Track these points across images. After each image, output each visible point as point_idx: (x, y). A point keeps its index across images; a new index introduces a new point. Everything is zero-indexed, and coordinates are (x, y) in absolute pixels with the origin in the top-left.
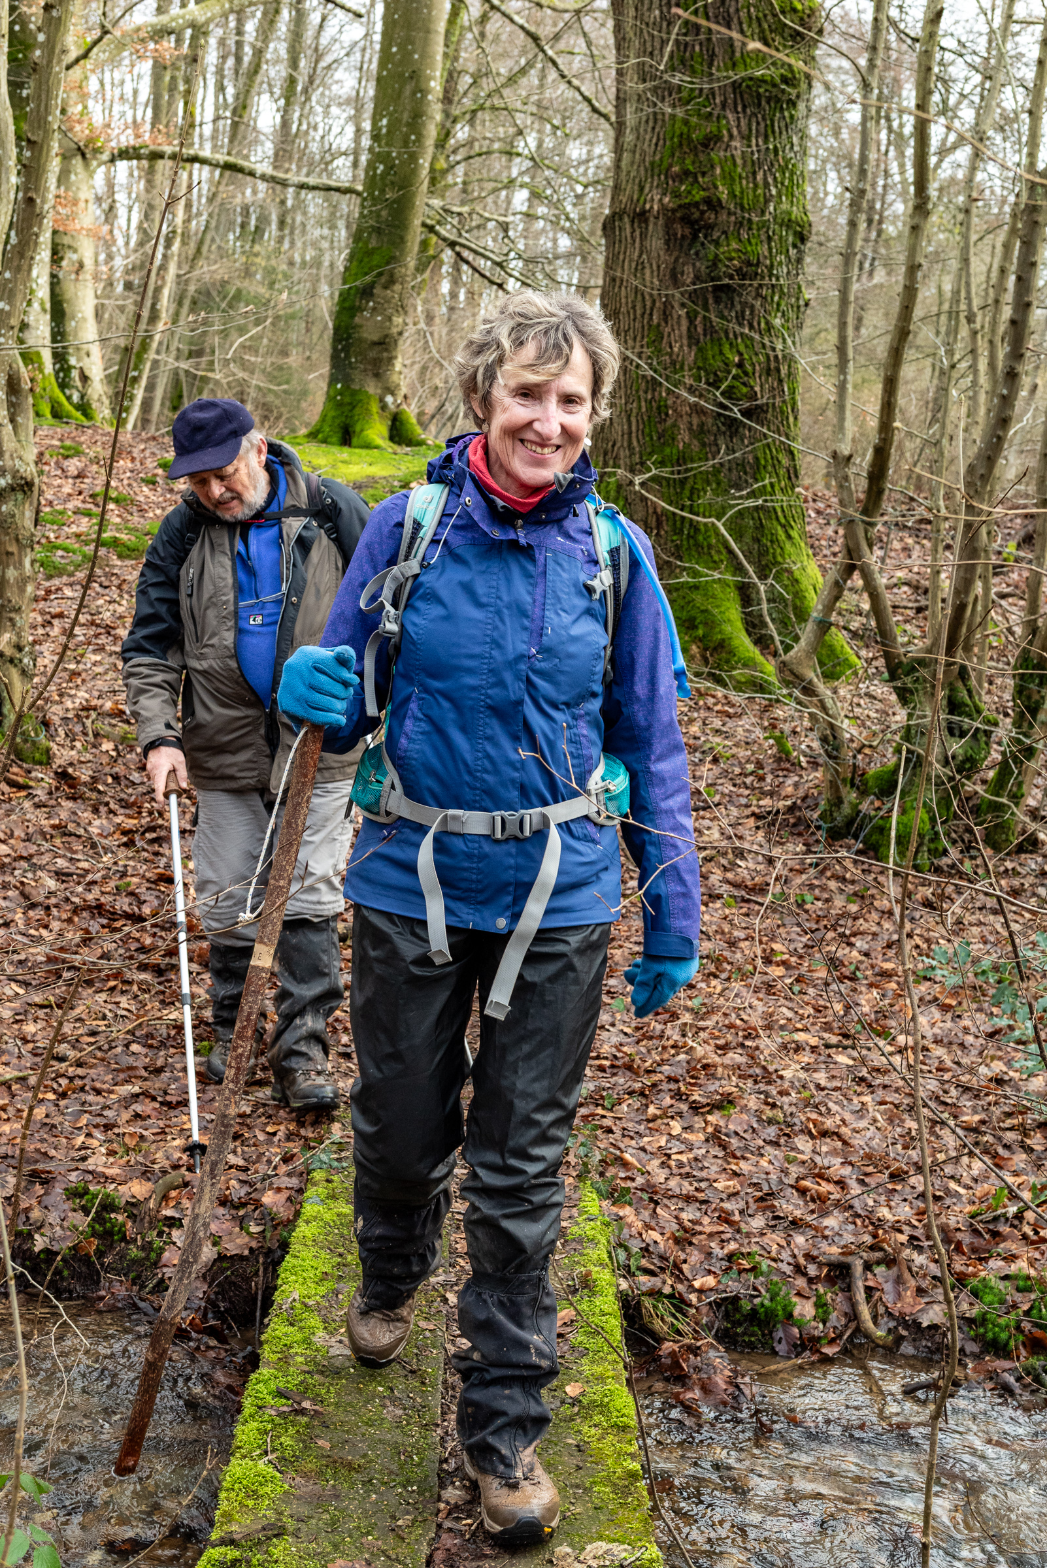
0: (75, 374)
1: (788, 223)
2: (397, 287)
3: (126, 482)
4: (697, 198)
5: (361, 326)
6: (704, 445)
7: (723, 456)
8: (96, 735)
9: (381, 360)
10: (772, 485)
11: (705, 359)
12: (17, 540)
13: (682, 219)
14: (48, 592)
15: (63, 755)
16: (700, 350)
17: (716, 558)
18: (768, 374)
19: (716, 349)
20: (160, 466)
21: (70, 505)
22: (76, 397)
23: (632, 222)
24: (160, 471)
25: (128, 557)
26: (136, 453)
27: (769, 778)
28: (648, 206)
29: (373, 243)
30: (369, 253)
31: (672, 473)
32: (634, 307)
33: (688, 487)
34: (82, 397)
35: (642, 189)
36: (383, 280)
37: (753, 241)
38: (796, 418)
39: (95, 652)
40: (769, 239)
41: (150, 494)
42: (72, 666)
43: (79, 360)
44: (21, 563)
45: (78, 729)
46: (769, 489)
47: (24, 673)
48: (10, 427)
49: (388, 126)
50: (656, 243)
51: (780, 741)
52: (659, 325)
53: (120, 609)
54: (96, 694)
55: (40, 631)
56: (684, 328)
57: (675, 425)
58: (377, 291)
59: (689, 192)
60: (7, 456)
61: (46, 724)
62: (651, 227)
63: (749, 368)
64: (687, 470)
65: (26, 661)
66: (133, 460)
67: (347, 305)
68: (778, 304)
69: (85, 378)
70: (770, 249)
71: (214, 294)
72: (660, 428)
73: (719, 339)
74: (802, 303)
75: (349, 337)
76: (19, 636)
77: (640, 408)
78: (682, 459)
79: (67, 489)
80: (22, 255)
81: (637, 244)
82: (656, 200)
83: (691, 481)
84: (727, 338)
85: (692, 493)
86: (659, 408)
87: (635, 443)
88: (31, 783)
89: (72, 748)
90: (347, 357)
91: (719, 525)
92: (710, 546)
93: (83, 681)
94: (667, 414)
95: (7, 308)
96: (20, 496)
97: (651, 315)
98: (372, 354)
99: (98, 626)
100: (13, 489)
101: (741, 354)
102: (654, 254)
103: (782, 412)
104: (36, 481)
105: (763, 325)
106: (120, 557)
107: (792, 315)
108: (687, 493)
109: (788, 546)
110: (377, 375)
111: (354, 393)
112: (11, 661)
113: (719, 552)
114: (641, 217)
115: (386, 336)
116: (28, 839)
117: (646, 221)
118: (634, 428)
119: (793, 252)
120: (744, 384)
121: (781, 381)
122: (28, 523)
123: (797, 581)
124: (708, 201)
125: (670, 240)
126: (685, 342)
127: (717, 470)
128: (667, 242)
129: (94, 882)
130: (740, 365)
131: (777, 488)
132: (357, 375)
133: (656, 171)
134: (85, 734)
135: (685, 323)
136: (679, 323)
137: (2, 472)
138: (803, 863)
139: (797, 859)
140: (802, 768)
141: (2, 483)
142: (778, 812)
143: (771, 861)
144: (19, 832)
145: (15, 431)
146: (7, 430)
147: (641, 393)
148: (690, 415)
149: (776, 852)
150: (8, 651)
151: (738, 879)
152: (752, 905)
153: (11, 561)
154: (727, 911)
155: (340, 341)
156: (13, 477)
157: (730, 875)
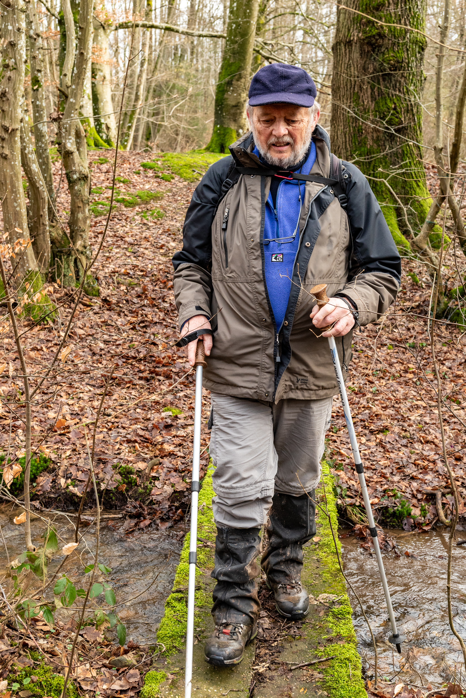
0: (104, 126)
1: (416, 42)
2: (243, 80)
3: (127, 174)
4: (374, 33)
5: (227, 99)
6: (379, 146)
7: (388, 151)
8: (118, 283)
9: (236, 114)
10: (410, 163)
11: (379, 107)
12: (82, 201)
13: (367, 43)
14: (96, 223)
15: (105, 292)
16: (377, 103)
17: (385, 196)
18: (408, 112)
19: (384, 102)
20: (142, 166)
21: (104, 185)
22: (104, 137)
23: (345, 46)
24: (141, 168)
25: (129, 206)
26: (131, 160)
27: (408, 293)
28: (352, 38)
29: (232, 61)
30: (230, 65)
31: (365, 159)
32: (346, 85)
33: (372, 165)
34: (107, 137)
35: (349, 30)
36: (236, 77)
37: (400, 51)
38: (421, 132)
39: (116, 248)
40: (407, 50)
41: (138, 178)
42: (107, 254)
43: (105, 120)
44: (84, 211)
45: (111, 281)
46: (409, 164)
47: (87, 258)
48: (77, 153)
49: (237, 6)
50: (356, 55)
51: (413, 277)
52: (358, 92)
53: (126, 229)
54: (118, 266)
55: (93, 240)
56: (369, 93)
57: (366, 137)
58: (234, 82)
59: (371, 31)
60: (76, 165)
61: (97, 279)
62: (353, 48)
63: (399, 110)
64: (371, 158)
65: (88, 252)
66: (130, 163)
67: (221, 89)
68: (412, 80)
69: (108, 128)
70: (408, 54)
71: (163, 86)
72: (359, 139)
73: (385, 97)
74: (423, 78)
75: (222, 104)
76: (85, 242)
77: (350, 130)
78: (369, 153)
79: (102, 178)
80: (79, 78)
81: (347, 56)
82: (356, 35)
83: (373, 163)
84: (389, 96)
85: (374, 168)
86: (358, 130)
87: (348, 146)
88: (92, 304)
89: (109, 289)
90: (222, 113)
91: (385, 181)
92: (382, 191)
93: (112, 260)
94: (362, 133)
95: (74, 101)
96: (83, 182)
97: (354, 88)
98: (232, 111)
99: (117, 237)
100: (80, 179)
101: (395, 104)
102: (355, 60)
103: (414, 129)
104: (89, 175)
105: (405, 90)
106: (126, 206)
107: (418, 84)
108: (372, 168)
109: (418, 190)
110: (235, 121)
111: (225, 129)
112: (82, 253)
113: (387, 194)
114: (349, 43)
115: (239, 103)
116: (92, 327)
117: (351, 45)
118: (347, 140)
119: (418, 55)
120: (397, 117)
121: (413, 115)
122: (86, 193)
123: (422, 205)
124: (379, 34)
125: (362, 53)
126: (370, 99)
127: (385, 157)
128: (361, 54)
129: (120, 345)
130: (395, 109)
131: (412, 164)
132: (226, 121)
133: (356, 22)
134: (114, 283)
135: (369, 91)
136: (367, 91)
137: (75, 172)
138: (423, 329)
139: (420, 328)
140: (423, 288)
141: (75, 177)
142: (413, 308)
143: (409, 329)
144: (88, 325)
145: (79, 153)
146: (76, 154)
147: (351, 124)
148: (372, 133)
149: (411, 325)
150: (81, 249)
151: (394, 337)
152: (400, 348)
153: (80, 210)
154: (389, 351)
155: (218, 106)
156: (79, 174)
157: (390, 336)
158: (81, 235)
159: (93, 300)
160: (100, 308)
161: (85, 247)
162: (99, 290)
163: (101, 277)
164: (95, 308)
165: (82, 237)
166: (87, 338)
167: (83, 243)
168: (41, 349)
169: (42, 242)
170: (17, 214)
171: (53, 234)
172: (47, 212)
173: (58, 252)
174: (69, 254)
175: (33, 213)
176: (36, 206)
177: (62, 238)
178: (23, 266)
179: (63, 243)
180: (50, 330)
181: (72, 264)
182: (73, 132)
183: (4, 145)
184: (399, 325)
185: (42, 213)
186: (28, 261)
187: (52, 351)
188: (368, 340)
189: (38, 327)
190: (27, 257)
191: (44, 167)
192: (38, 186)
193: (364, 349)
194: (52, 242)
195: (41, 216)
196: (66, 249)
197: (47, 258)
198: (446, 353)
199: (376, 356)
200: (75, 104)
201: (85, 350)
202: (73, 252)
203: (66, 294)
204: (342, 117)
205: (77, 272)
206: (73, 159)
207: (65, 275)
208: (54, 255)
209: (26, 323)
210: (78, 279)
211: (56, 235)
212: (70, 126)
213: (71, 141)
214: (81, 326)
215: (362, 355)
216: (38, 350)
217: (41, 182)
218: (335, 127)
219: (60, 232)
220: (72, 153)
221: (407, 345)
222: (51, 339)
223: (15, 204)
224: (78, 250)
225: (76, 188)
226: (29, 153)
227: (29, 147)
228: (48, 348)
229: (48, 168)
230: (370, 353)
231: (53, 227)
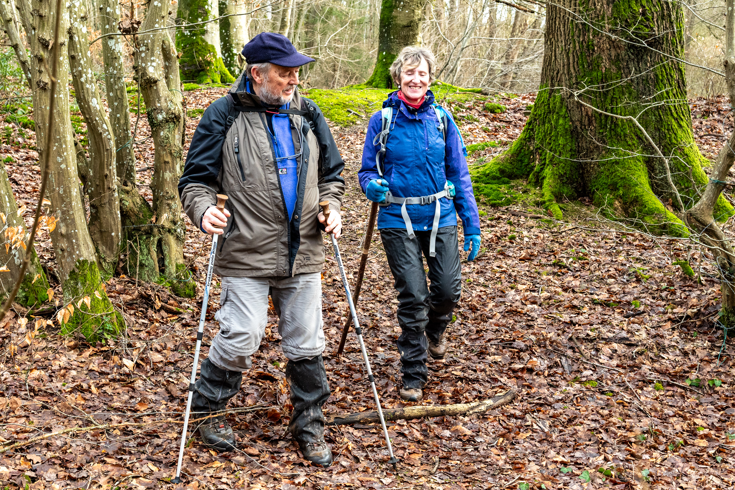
0: (236, 58)
5: (396, 17)
6: (619, 69)
7: (633, 75)
9: (409, 36)
10: (667, 93)
11: (619, 12)
12: (171, 154)
16: (615, 6)
17: (630, 143)
18: (663, 19)
19: (626, 4)
22: (237, 71)
27: (678, 292)
31: (598, 88)
33: (609, 97)
38: (682, 47)
43: (238, 50)
44: (174, 168)
46: (665, 95)
47: (178, 238)
48: (164, 81)
51: (684, 266)
57: (599, 57)
60: (163, 100)
61: (194, 270)
63: (650, 16)
64: (608, 86)
65: (179, 230)
67: (387, 5)
72: (589, 59)
75: (390, 24)
76: (174, 215)
77: (575, 47)
78: (605, 79)
83: (611, 93)
85: (612, 101)
86: (588, 46)
87: (572, 71)
88: (181, 310)
90: (389, 35)
91: (635, 120)
92: (625, 135)
94: (593, 50)
96: (172, 126)
98: (403, 33)
100: (167, 121)
101: (643, 7)
103: (673, 44)
104: (182, 115)
108: (609, 101)
109: (680, 132)
112: (169, 231)
113: (632, 138)
115: (412, 22)
116: (176, 349)
118: (571, 61)
120: (647, 26)
121: (671, 23)
123: (687, 155)
127: (629, 85)
130: (644, 14)
131: (671, 94)
132: (394, 46)
137: (160, 110)
138: (709, 355)
139: (705, 352)
140: (702, 285)
141: (160, 117)
142: (688, 317)
143: (685, 354)
144: (170, 345)
145: (168, 84)
146: (162, 84)
147: (576, 38)
148: (609, 50)
149: (689, 347)
150: (167, 225)
151: (663, 368)
152: (675, 389)
153: (167, 167)
154: (657, 393)
155: (384, 27)
156: (167, 114)
157: (656, 365)
158: (168, 205)
159: (183, 304)
160: (193, 317)
161: (175, 223)
162: (194, 287)
163: (200, 266)
164: (186, 316)
165: (170, 208)
166: (167, 368)
167: (171, 217)
168: (88, 390)
169: (108, 216)
170: (61, 175)
171: (127, 204)
172: (115, 171)
173: (134, 229)
174: (149, 233)
175: (94, 173)
176: (98, 162)
177: (140, 208)
178: (71, 254)
179: (141, 216)
180: (107, 355)
181: (154, 248)
182: (158, 51)
183: (43, 69)
184: (670, 346)
185: (107, 172)
186: (78, 246)
187: (105, 392)
188: (620, 374)
189: (91, 348)
190: (77, 240)
191: (116, 104)
192: (101, 131)
193: (616, 389)
194: (125, 215)
195: (106, 176)
196: (145, 227)
197: (115, 240)
199: (636, 402)
200: (160, 9)
201: (159, 390)
202: (156, 230)
203: (141, 296)
204: (562, 29)
205: (162, 261)
206: (157, 91)
207: (142, 266)
208: (129, 235)
209: (72, 343)
210: (162, 271)
211: (132, 205)
212: (153, 41)
213: (154, 64)
214: (159, 348)
215: (613, 401)
216: (83, 391)
217: (104, 126)
218: (551, 44)
219: (138, 200)
220: (155, 82)
221: (687, 383)
222: (108, 370)
223: (59, 159)
224: (163, 227)
225: (162, 134)
226: (87, 81)
227: (86, 73)
228: (100, 388)
229: (122, 105)
230: (627, 398)
231: (127, 192)
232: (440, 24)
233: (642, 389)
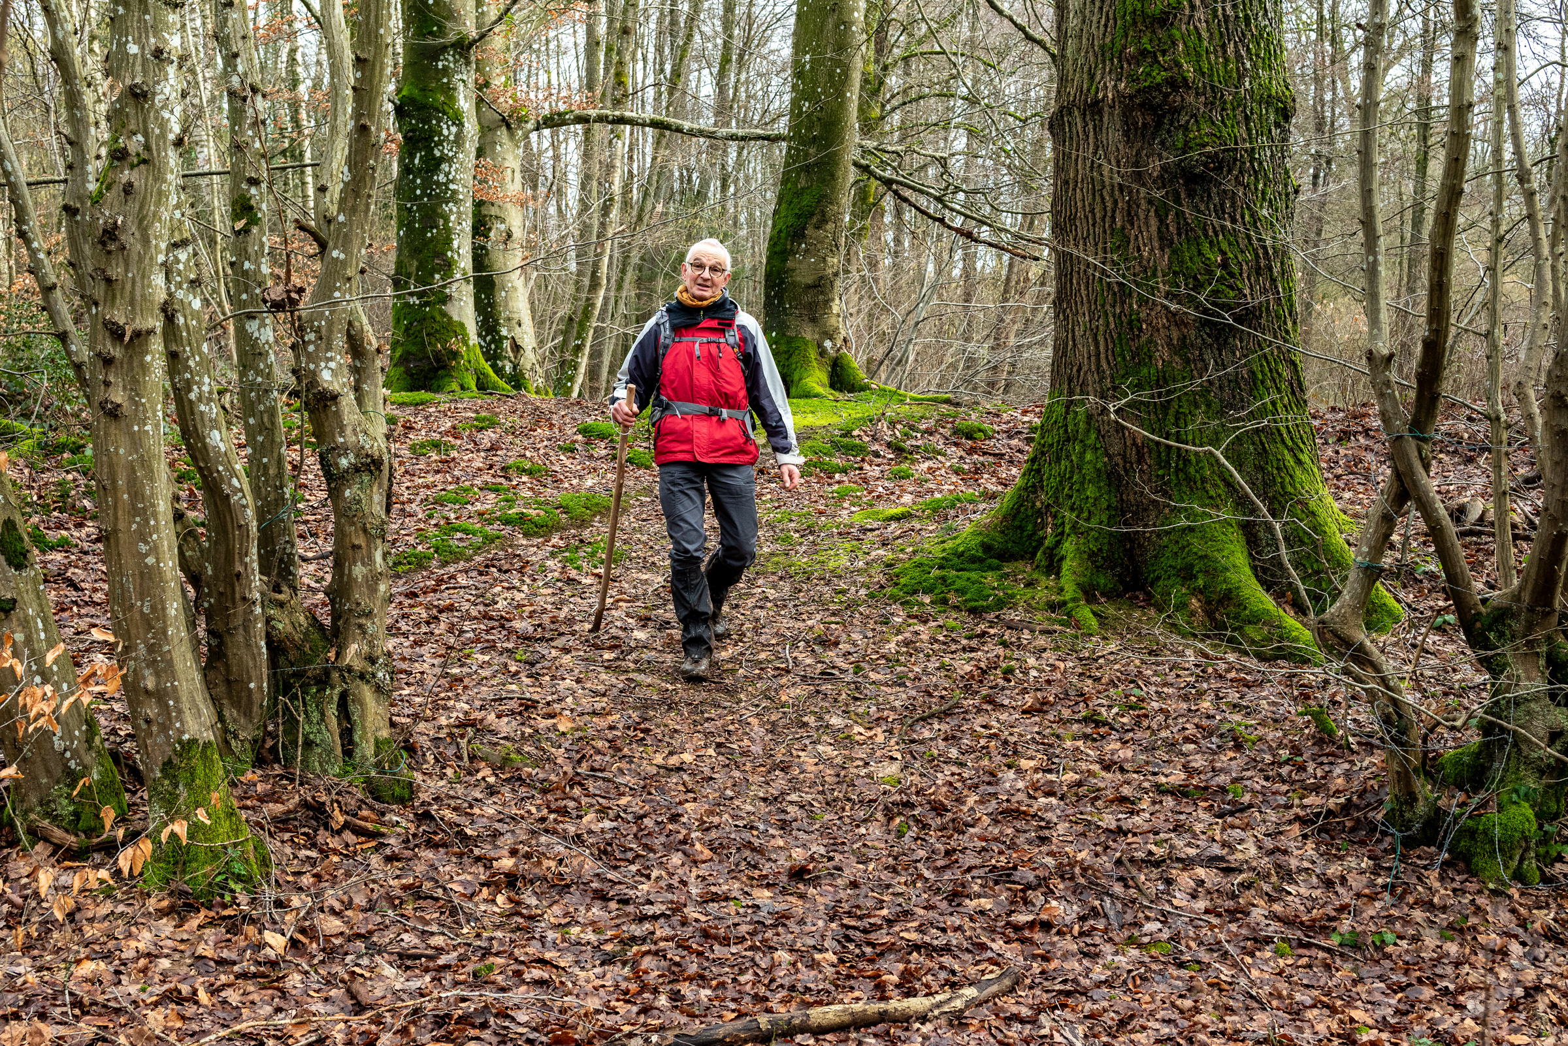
0: (506, 344)
1: (1268, 100)
2: (830, 226)
3: (542, 451)
4: (1159, 79)
5: (793, 270)
6: (1187, 361)
7: (1212, 373)
8: (472, 758)
9: (816, 304)
10: (1274, 403)
11: (1182, 262)
12: (365, 530)
13: (1142, 105)
14: (440, 581)
15: (430, 787)
16: (1174, 252)
17: (1212, 493)
18: (1258, 274)
19: (1193, 249)
20: (579, 431)
21: (478, 482)
22: (508, 368)
23: (1084, 115)
24: (580, 437)
25: (536, 535)
26: (555, 419)
27: (1311, 767)
28: (1100, 95)
29: (802, 183)
30: (799, 194)
31: (1152, 397)
32: (1092, 211)
33: (1172, 411)
34: (515, 368)
35: (1092, 77)
36: (815, 220)
37: (1229, 123)
38: (1295, 323)
39: (483, 651)
40: (1247, 119)
41: (567, 462)
42: (455, 671)
43: (509, 331)
44: (371, 558)
45: (450, 752)
46: (1270, 407)
47: (378, 689)
48: (352, 395)
49: (812, 61)
50: (1113, 135)
51: (1318, 718)
52: (1123, 228)
53: (519, 596)
54: (478, 704)
55: (424, 629)
56: (1154, 229)
57: (1150, 341)
58: (809, 231)
59: (1149, 74)
60: (349, 431)
61: (411, 749)
62: (1106, 119)
63: (1236, 269)
64: (1169, 393)
65: (380, 674)
66: (551, 426)
67: (778, 249)
68: (1263, 193)
69: (517, 348)
70: (1249, 130)
71: (658, 259)
72: (1134, 345)
73: (1197, 238)
74: (1290, 189)
75: (782, 282)
76: (371, 645)
77: (1107, 325)
78: (1163, 379)
80: (356, 193)
81: (1091, 140)
82: (1110, 87)
83: (1175, 405)
84: (1206, 235)
85: (1177, 419)
86: (1130, 322)
87: (1105, 366)
88: (383, 830)
89: (442, 776)
90: (781, 303)
91: (1218, 453)
92: (1204, 480)
93: (465, 687)
94: (1140, 329)
95: (342, 256)
96: (366, 478)
97: (1113, 217)
98: (807, 298)
99: (491, 618)
100: (357, 470)
101: (1223, 253)
102: (1112, 148)
103: (1278, 317)
104: (386, 457)
105: (1247, 218)
106: (526, 535)
107: (1281, 204)
108: (1171, 419)
109: (1298, 472)
110: (813, 320)
111: (790, 341)
112: (362, 676)
113: (1215, 485)
114: (1094, 108)
115: (822, 278)
116: (371, 907)
117: (1100, 112)
118: (1102, 349)
119: (1275, 132)
120: (1231, 287)
121: (1273, 280)
122: (378, 509)
123: (1313, 513)
124: (1171, 83)
125: (1130, 131)
126: (1156, 244)
127: (1206, 390)
128: (1126, 134)
129: (447, 967)
130: (1225, 265)
131: (1279, 405)
132: (792, 322)
133: (1108, 55)
134: (460, 758)
135: (1154, 222)
136: (1147, 224)
137: (344, 450)
138: (1371, 884)
139: (1364, 879)
140: (1353, 752)
141: (344, 462)
142: (1330, 813)
143: (1329, 884)
144: (360, 900)
145: (360, 401)
146: (348, 400)
147: (1108, 307)
148: (1168, 328)
149: (1334, 870)
150: (358, 665)
151: (1290, 912)
152: (1313, 952)
153: (359, 556)
154: (1281, 962)
155: (773, 287)
156: (357, 456)
157: (1277, 908)
158: (360, 626)
159: (387, 818)
160: (406, 842)
161: (372, 660)
162: (411, 782)
163: (424, 741)
164: (392, 841)
165: (364, 633)
166: (351, 947)
167: (366, 649)
168: (193, 999)
169: (243, 652)
170: (149, 578)
171: (280, 626)
172: (256, 565)
173: (295, 675)
174: (323, 681)
175: (215, 569)
176: (222, 549)
177: (306, 634)
178: (164, 728)
179: (307, 649)
180: (234, 926)
181: (332, 710)
182: (340, 341)
183: (112, 379)
184: (1300, 870)
185: (239, 568)
186: (180, 712)
187: (225, 1002)
188: (1212, 927)
189: (203, 912)
190: (177, 701)
191: (260, 439)
192: (227, 491)
193: (1205, 957)
194: (276, 647)
195: (238, 575)
196: (314, 668)
197: (256, 697)
198: (1457, 964)
199: (1243, 981)
200: (344, 264)
201: (333, 993)
202: (335, 675)
203: (304, 804)
204: (1084, 293)
205: (347, 735)
206: (338, 415)
207: (309, 744)
208: (282, 685)
209: (165, 903)
210: (348, 753)
211: (289, 628)
213: (332, 365)
214: (338, 906)
215: (1201, 981)
216: (180, 1000)
217: (235, 482)
218: (1066, 318)
219: (302, 619)
220: (335, 397)
221: (1334, 941)
222: (233, 956)
223: (143, 548)
224: (350, 669)
225: (347, 493)
226: (200, 399)
227: (200, 384)
228: (213, 991)
229: (273, 441)
230: (1226, 973)
231: (281, 605)
232: (876, 280)
233: (1252, 955)
